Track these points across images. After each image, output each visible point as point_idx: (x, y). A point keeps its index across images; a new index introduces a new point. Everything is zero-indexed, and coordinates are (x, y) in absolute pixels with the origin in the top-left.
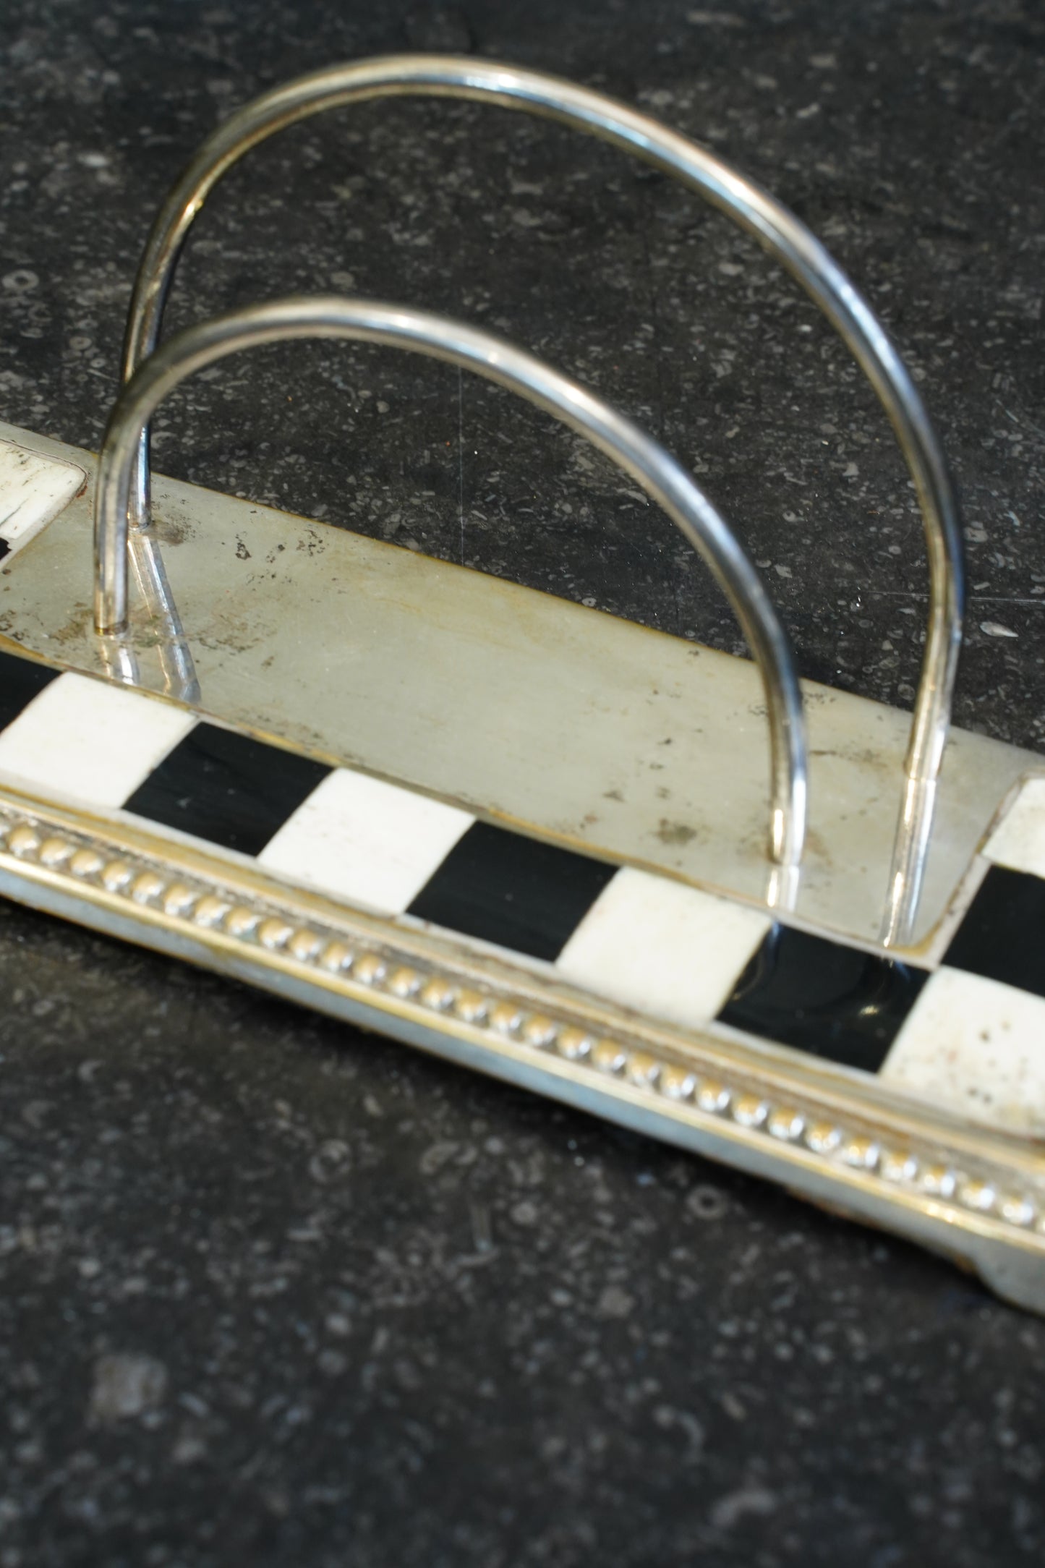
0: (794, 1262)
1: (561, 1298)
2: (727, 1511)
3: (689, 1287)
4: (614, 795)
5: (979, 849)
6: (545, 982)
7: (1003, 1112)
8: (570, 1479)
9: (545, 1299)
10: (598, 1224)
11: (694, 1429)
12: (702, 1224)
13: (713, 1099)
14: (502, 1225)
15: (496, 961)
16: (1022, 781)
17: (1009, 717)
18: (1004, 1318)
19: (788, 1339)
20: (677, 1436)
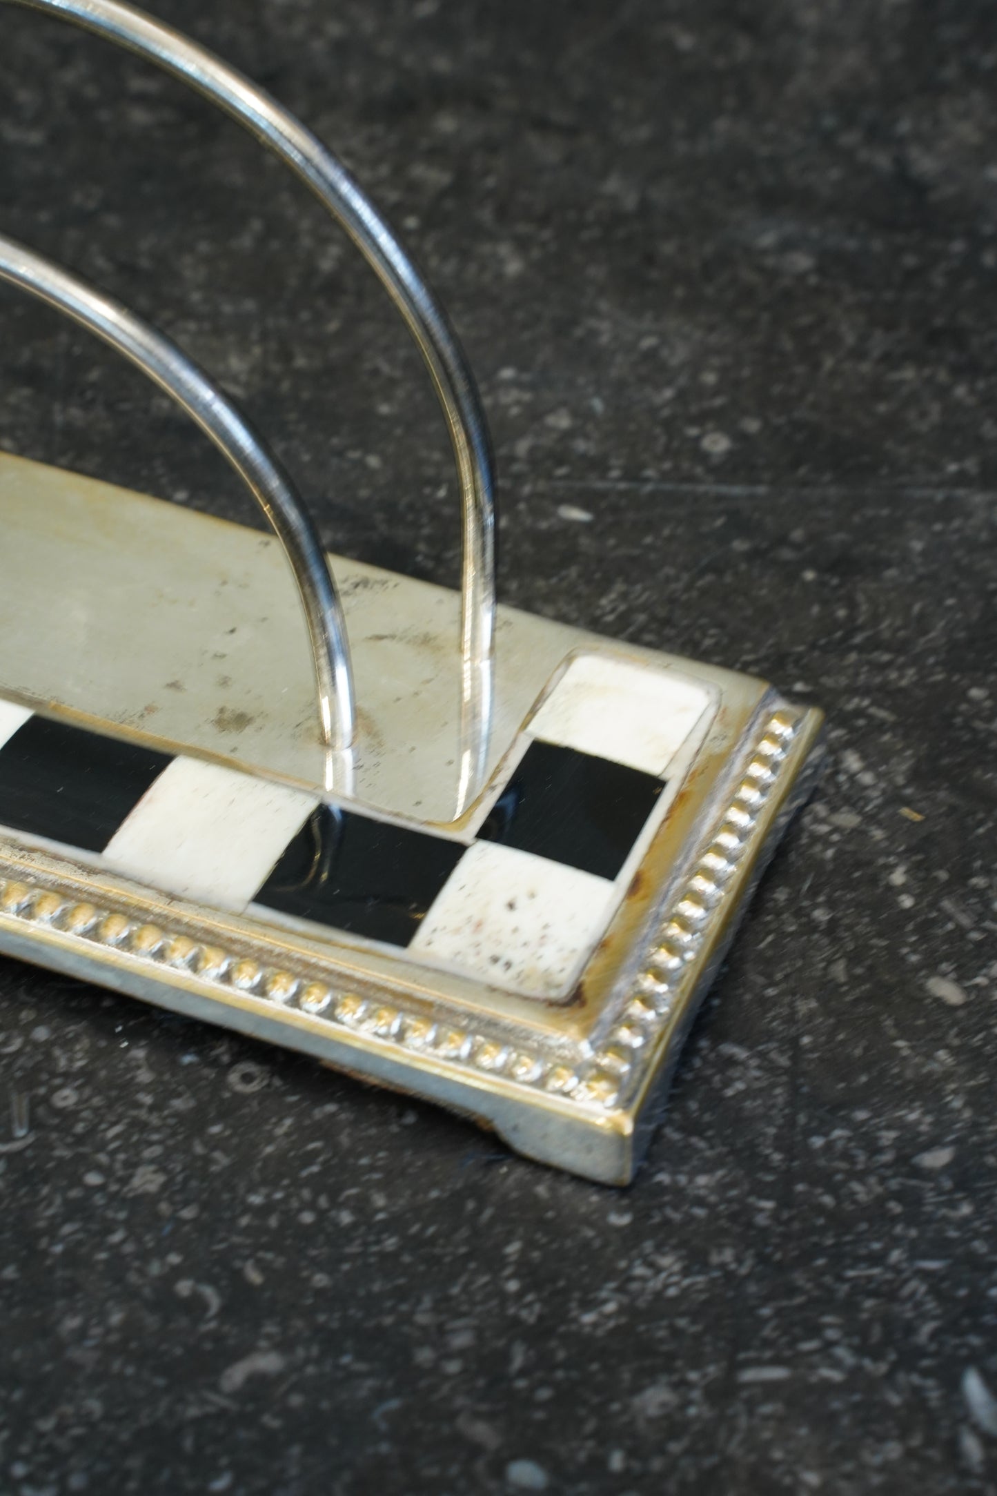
0: (325, 1131)
1: (93, 1179)
2: (236, 1375)
3: (222, 1160)
4: (174, 685)
5: (525, 725)
6: (91, 871)
7: (521, 977)
8: (84, 1355)
9: (77, 1181)
10: (138, 1105)
11: (213, 1298)
12: (241, 1099)
13: (247, 977)
14: (41, 1111)
15: (44, 852)
16: (569, 660)
17: (578, 597)
18: (520, 1172)
19: (311, 1206)
20: (195, 1305)
